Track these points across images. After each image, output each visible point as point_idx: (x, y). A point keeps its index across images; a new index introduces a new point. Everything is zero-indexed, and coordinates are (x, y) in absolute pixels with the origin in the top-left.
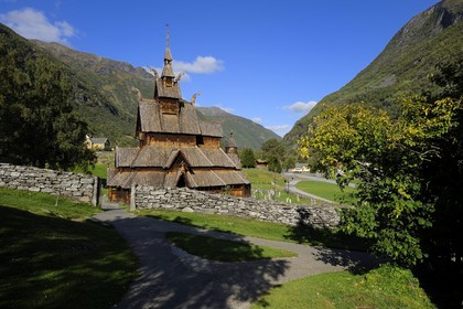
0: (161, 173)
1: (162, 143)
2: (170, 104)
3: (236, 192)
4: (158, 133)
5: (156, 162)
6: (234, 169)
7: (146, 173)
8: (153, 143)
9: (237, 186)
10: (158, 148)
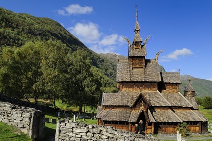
0: (128, 111)
1: (131, 89)
2: (138, 61)
3: (193, 129)
4: (128, 82)
5: (125, 103)
6: (192, 108)
7: (118, 110)
8: (124, 89)
9: (194, 123)
10: (128, 93)
